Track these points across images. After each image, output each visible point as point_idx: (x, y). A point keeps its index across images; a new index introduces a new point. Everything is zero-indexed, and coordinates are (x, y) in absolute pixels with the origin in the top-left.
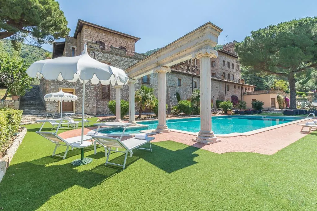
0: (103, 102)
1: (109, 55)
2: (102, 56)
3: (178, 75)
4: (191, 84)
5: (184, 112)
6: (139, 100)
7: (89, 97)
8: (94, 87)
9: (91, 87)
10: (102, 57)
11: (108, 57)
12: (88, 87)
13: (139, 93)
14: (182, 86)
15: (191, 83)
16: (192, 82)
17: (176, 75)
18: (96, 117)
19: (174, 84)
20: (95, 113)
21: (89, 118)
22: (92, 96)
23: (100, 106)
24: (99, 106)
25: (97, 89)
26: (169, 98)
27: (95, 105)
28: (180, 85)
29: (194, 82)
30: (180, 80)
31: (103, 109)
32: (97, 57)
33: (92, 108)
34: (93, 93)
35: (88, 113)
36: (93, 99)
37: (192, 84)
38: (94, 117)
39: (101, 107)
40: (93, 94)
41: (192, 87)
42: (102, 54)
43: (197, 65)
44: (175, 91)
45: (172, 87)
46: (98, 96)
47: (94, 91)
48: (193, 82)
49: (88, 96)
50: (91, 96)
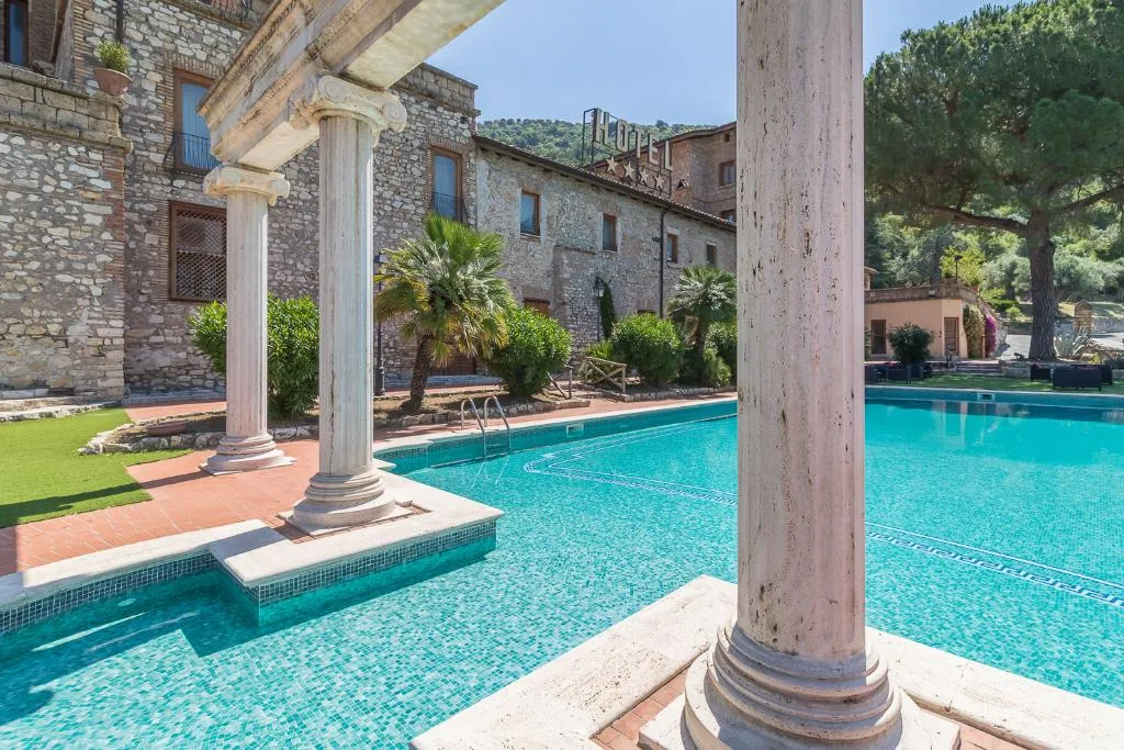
0: (185, 313)
1: (225, 31)
2: (175, 30)
3: (604, 196)
4: (657, 245)
5: (641, 373)
6: (413, 304)
7: (65, 278)
8: (108, 210)
9: (86, 207)
10: (176, 36)
11: (225, 48)
12: (61, 210)
13: (411, 262)
14: (619, 251)
15: (655, 240)
16: (658, 235)
17: (595, 194)
18: (118, 405)
19: (583, 240)
20: (115, 381)
21: (50, 415)
22: (91, 267)
23: (160, 339)
24: (154, 339)
25: (141, 229)
26: (564, 304)
27: (115, 329)
28: (610, 246)
29: (669, 235)
30: (610, 221)
31: (183, 355)
32: (144, 28)
33: (92, 351)
34: (101, 248)
35: (52, 381)
36: (97, 291)
37: (662, 247)
38: (107, 407)
39: (167, 343)
40: (102, 258)
41: (661, 259)
42: (181, 16)
43: (671, 169)
44: (591, 271)
45: (579, 250)
46: (151, 273)
47: (107, 236)
48: (665, 237)
49: (61, 266)
50: (86, 271)
